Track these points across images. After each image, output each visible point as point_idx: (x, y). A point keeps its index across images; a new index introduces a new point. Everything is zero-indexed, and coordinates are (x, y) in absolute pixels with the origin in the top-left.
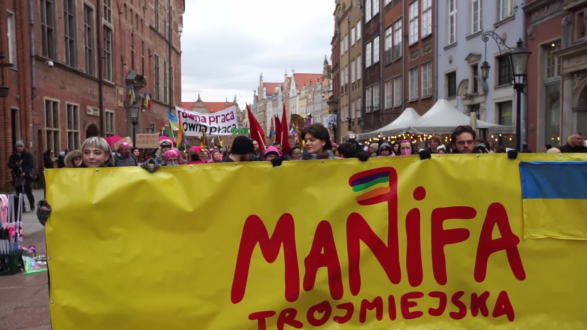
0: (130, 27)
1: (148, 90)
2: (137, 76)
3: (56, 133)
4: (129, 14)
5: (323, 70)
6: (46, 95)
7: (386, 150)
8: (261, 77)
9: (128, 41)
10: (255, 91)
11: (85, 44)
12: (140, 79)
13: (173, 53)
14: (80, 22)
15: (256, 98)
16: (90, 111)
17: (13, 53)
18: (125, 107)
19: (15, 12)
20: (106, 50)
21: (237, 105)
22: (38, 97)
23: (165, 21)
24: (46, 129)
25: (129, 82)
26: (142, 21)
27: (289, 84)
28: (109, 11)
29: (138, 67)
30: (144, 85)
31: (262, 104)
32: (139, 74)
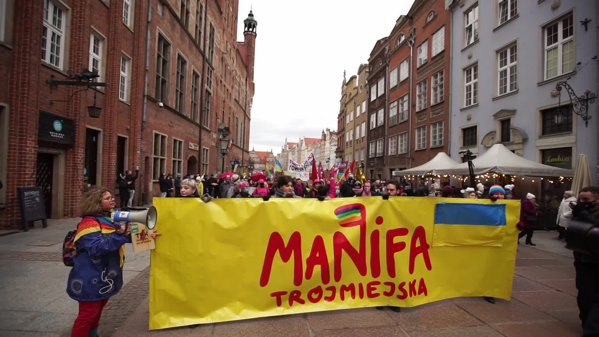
0: (223, 96)
1: (231, 137)
2: (225, 127)
3: (162, 160)
4: (223, 88)
5: (321, 136)
6: (156, 129)
7: (358, 185)
8: (286, 140)
9: (221, 105)
10: (283, 147)
11: (192, 98)
12: (227, 129)
13: (246, 118)
14: (189, 82)
15: (283, 150)
16: (191, 146)
17: (127, 91)
18: (216, 147)
19: (133, 57)
20: (207, 107)
21: (273, 153)
22: (149, 130)
23: (243, 98)
24: (153, 156)
25: (220, 131)
26: (230, 94)
27: (302, 143)
28: (211, 82)
29: (226, 122)
30: (229, 134)
31: (286, 153)
32: (227, 126)
